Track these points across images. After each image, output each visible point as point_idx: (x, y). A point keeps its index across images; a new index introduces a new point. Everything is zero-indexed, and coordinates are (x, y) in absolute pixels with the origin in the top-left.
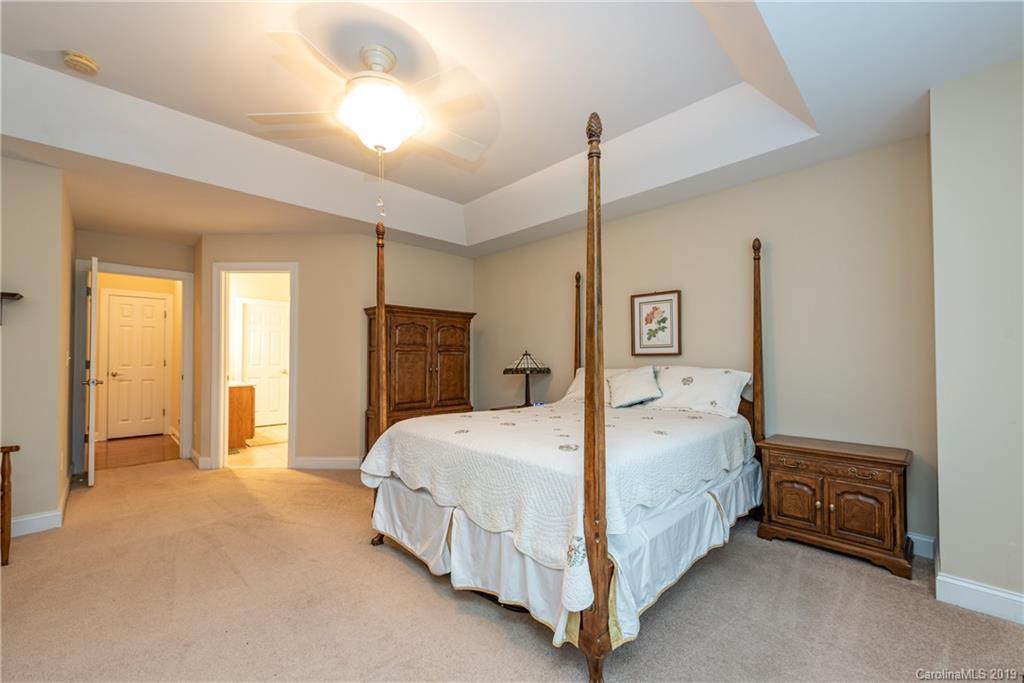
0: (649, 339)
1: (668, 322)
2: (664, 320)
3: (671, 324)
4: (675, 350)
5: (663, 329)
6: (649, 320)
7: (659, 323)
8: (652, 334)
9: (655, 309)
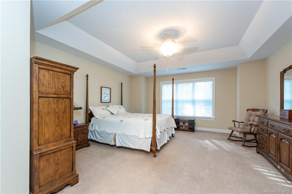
0: (104, 98)
1: (108, 94)
2: (107, 94)
3: (109, 95)
4: (109, 101)
5: (107, 96)
6: (104, 94)
7: (106, 95)
8: (105, 97)
9: (106, 91)
